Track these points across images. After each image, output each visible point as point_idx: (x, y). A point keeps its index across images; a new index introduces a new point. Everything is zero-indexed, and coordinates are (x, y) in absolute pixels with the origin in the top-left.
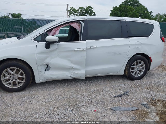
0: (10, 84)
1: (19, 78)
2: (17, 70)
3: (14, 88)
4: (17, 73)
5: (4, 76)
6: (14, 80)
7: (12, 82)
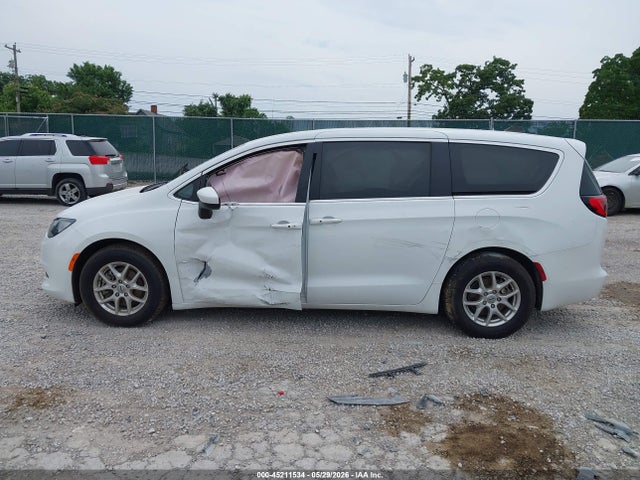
0: (112, 303)
1: (134, 292)
2: (130, 269)
3: (120, 314)
4: (128, 277)
5: (102, 283)
6: (122, 295)
7: (116, 299)
